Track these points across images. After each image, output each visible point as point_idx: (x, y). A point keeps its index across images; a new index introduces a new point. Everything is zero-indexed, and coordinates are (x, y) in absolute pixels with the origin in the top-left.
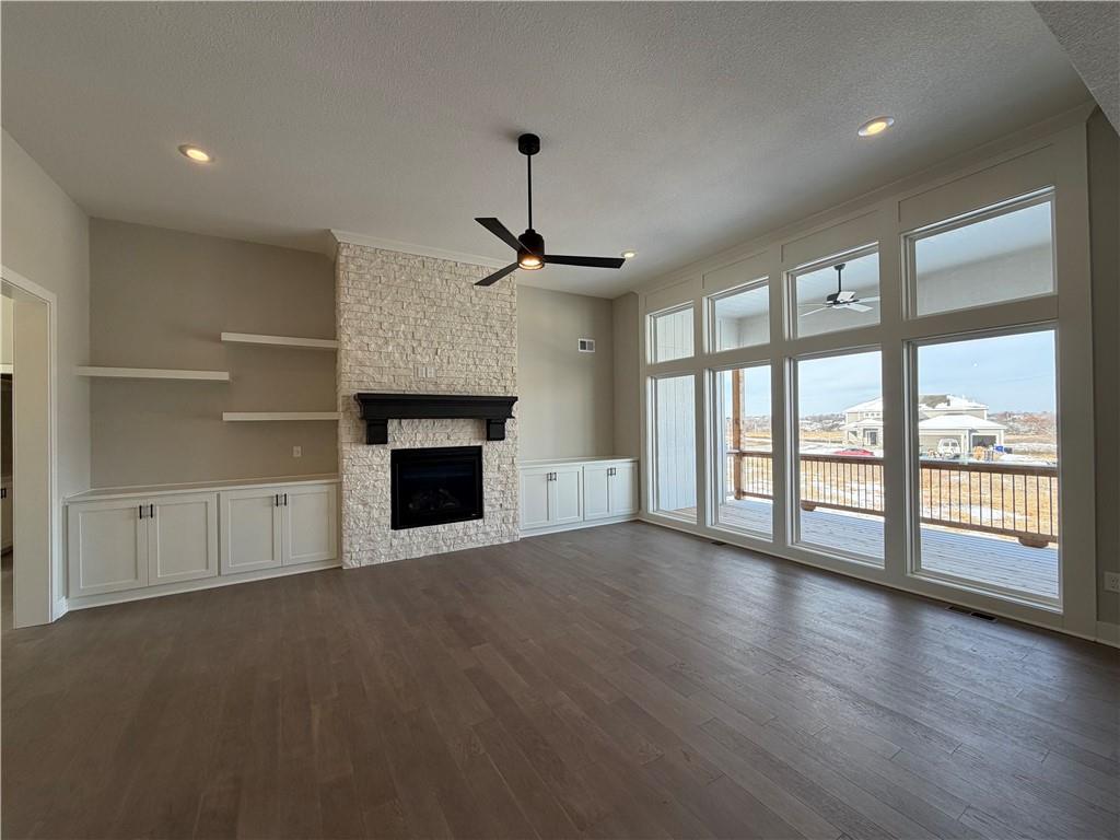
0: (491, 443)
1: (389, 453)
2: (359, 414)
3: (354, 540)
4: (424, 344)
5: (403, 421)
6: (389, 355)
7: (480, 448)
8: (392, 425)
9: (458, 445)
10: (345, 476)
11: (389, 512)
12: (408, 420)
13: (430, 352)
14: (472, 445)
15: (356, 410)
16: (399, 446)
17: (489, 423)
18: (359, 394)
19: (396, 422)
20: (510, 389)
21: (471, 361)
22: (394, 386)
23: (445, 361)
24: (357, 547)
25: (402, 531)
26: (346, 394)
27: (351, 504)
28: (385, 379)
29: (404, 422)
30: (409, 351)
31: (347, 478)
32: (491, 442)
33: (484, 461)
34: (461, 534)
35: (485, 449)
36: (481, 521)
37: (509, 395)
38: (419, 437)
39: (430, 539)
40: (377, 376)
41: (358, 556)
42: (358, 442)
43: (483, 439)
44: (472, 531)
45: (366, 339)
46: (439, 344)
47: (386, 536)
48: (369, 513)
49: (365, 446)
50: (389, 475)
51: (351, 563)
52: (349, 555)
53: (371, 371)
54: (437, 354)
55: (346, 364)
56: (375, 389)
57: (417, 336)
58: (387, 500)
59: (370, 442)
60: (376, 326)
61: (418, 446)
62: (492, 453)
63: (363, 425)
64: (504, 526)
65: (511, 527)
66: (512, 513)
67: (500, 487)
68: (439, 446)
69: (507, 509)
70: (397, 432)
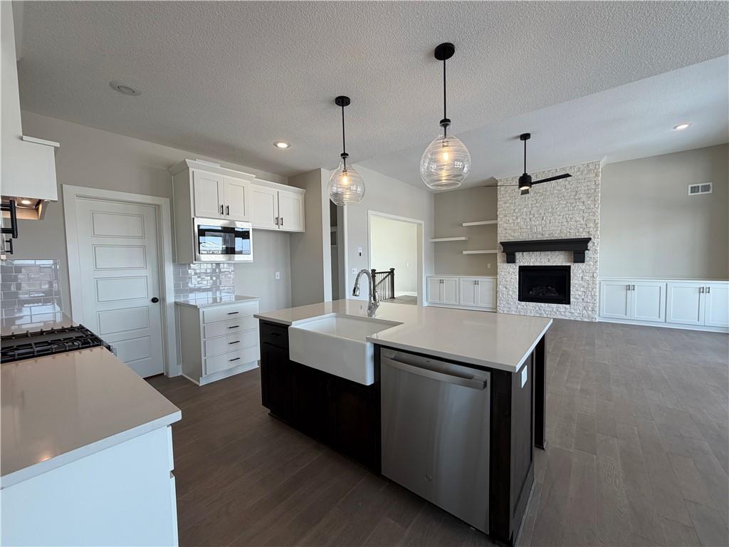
0: (576, 264)
1: (518, 267)
2: (503, 251)
3: (502, 302)
4: (536, 216)
6: (518, 223)
7: (570, 267)
9: (554, 265)
10: (498, 276)
11: (517, 293)
12: (527, 253)
13: (540, 219)
14: (564, 265)
16: (522, 264)
17: (575, 253)
18: (504, 242)
19: (521, 253)
21: (564, 221)
22: (521, 237)
23: (548, 222)
24: (503, 305)
26: (499, 242)
27: (500, 287)
28: (516, 234)
29: (525, 253)
30: (528, 220)
33: (572, 274)
34: (555, 310)
35: (572, 267)
37: (587, 237)
38: (533, 260)
40: (513, 234)
42: (504, 262)
43: (571, 262)
44: (562, 310)
45: (508, 218)
46: (544, 214)
47: (516, 303)
48: (508, 292)
49: (507, 264)
50: (518, 277)
53: (510, 232)
54: (543, 220)
55: (500, 230)
56: (512, 239)
57: (532, 212)
58: (516, 288)
59: (508, 262)
60: (513, 211)
61: (532, 265)
62: (577, 271)
63: (505, 255)
64: (584, 311)
65: (590, 313)
66: (591, 305)
67: (582, 289)
68: (543, 265)
69: (587, 302)
70: (521, 258)
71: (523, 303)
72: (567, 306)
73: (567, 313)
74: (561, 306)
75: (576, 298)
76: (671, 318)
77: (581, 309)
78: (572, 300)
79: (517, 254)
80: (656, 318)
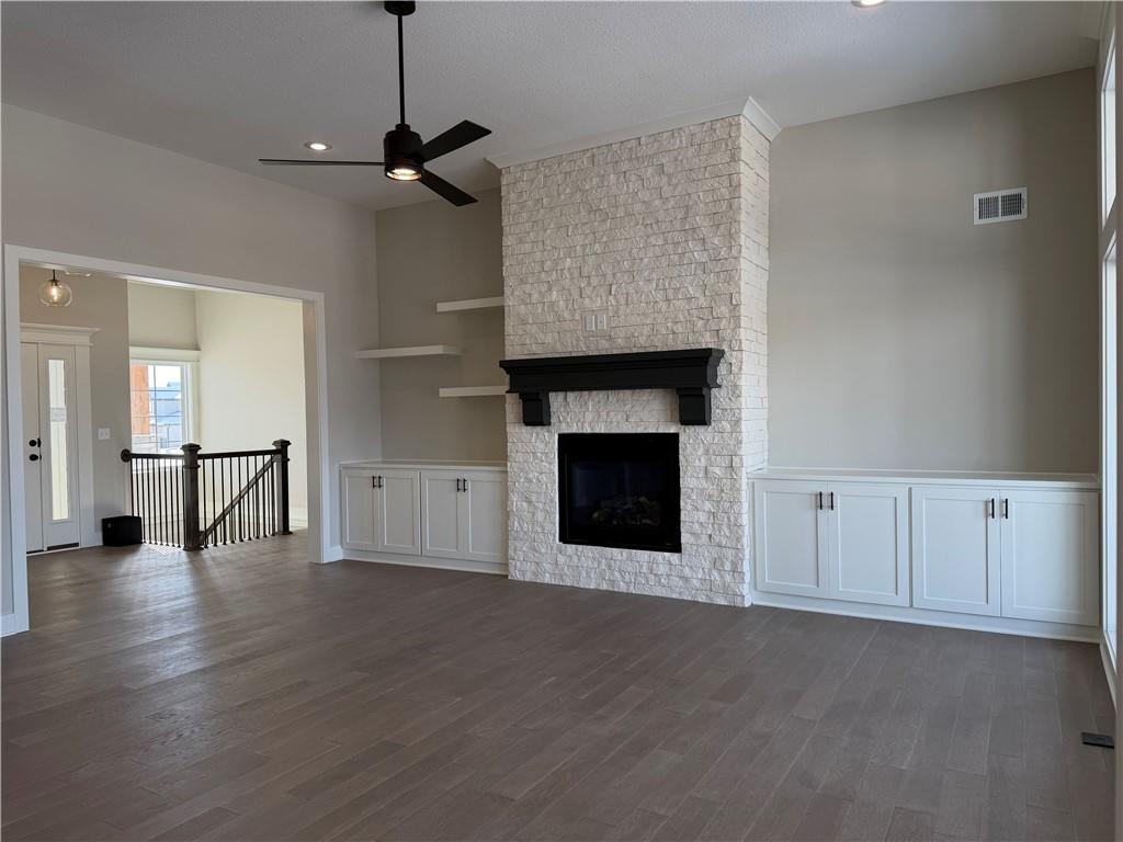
0: (691, 430)
1: (557, 438)
3: (518, 545)
4: (595, 281)
5: (569, 394)
6: (552, 304)
7: (676, 436)
8: (556, 400)
9: (640, 430)
10: (509, 464)
11: (556, 518)
12: (576, 393)
13: (602, 291)
16: (565, 430)
17: (681, 394)
18: (506, 361)
19: (561, 395)
20: (725, 333)
23: (622, 301)
24: (521, 556)
25: (568, 546)
27: (516, 501)
28: (549, 339)
29: (571, 396)
30: (576, 296)
31: (512, 466)
32: (691, 428)
33: (681, 457)
34: (645, 570)
35: (683, 439)
36: (676, 555)
38: (589, 417)
39: (603, 567)
40: (540, 336)
42: (518, 421)
43: (678, 422)
44: (662, 569)
46: (613, 275)
47: (552, 548)
48: (534, 514)
50: (556, 469)
51: (516, 575)
52: (514, 563)
53: (533, 329)
54: (610, 294)
57: (585, 272)
59: (527, 423)
60: (538, 268)
61: (588, 430)
62: (694, 446)
64: (715, 573)
65: (728, 578)
66: (730, 553)
67: (708, 506)
68: (614, 430)
69: (719, 546)
70: (562, 409)
71: (571, 548)
72: (673, 557)
73: (675, 580)
74: (659, 556)
75: (693, 534)
76: (924, 596)
77: (707, 565)
78: (685, 538)
79: (552, 396)
80: (887, 596)
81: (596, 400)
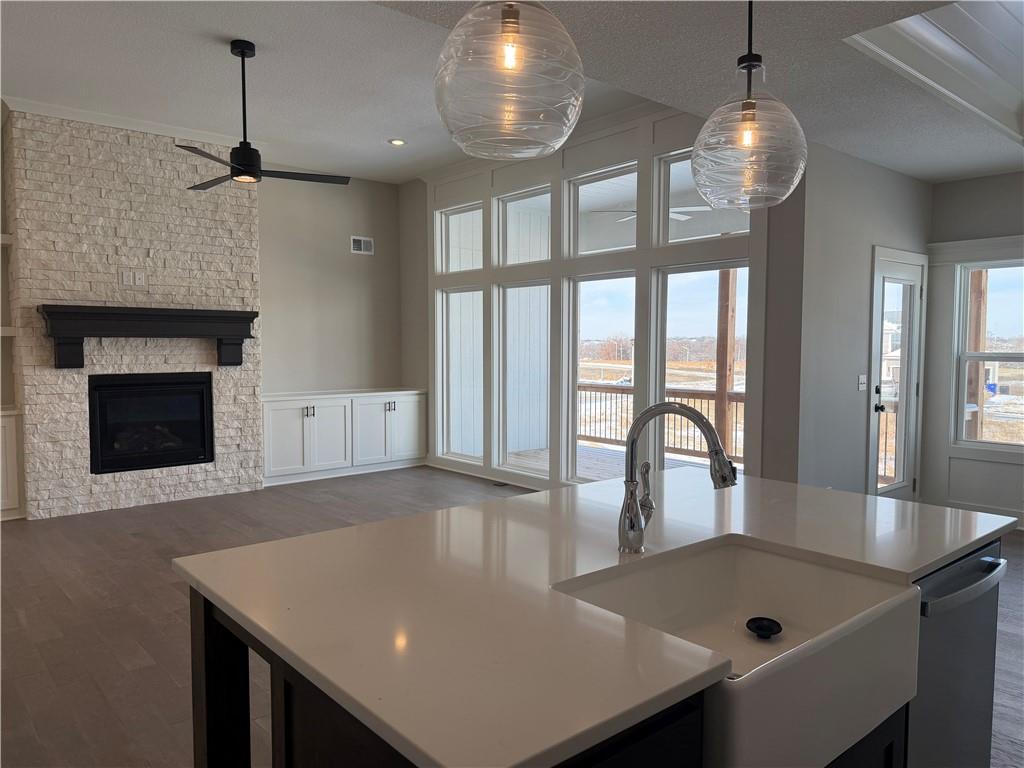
1: (86, 379)
2: (44, 331)
3: (42, 485)
4: (131, 243)
5: (103, 339)
6: (82, 256)
7: (209, 374)
8: (90, 345)
9: (178, 370)
10: (27, 407)
11: (87, 452)
12: (111, 339)
13: (141, 253)
14: (198, 370)
15: (40, 324)
16: (98, 371)
17: (220, 343)
18: (44, 305)
19: (94, 341)
20: (249, 300)
21: (195, 266)
22: (91, 295)
23: (160, 264)
24: (46, 495)
25: (105, 476)
26: (26, 304)
27: (35, 441)
28: (79, 286)
29: (106, 341)
30: (110, 251)
31: (30, 409)
32: (224, 368)
33: (215, 391)
34: (184, 480)
35: (216, 376)
36: (211, 464)
37: (248, 309)
38: (126, 359)
39: (143, 486)
40: (68, 284)
41: (46, 504)
42: (43, 364)
43: (211, 363)
44: (199, 477)
45: (51, 236)
46: (151, 242)
47: (84, 481)
48: (62, 452)
49: (54, 371)
50: (87, 407)
51: (37, 512)
52: (36, 504)
53: (59, 276)
54: (148, 256)
55: (25, 268)
56: (66, 299)
57: (121, 232)
58: (83, 438)
59: (59, 366)
60: (64, 219)
61: (125, 370)
62: (225, 382)
63: (49, 344)
64: (242, 471)
65: (251, 472)
66: (253, 455)
67: (236, 424)
68: (153, 371)
69: (246, 451)
70: (96, 353)
71: (107, 477)
72: (209, 466)
73: (210, 482)
74: (196, 467)
75: (225, 446)
76: (358, 458)
77: (235, 466)
78: (218, 449)
79: (85, 342)
81: (134, 345)
